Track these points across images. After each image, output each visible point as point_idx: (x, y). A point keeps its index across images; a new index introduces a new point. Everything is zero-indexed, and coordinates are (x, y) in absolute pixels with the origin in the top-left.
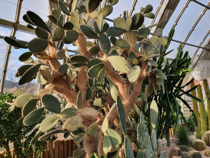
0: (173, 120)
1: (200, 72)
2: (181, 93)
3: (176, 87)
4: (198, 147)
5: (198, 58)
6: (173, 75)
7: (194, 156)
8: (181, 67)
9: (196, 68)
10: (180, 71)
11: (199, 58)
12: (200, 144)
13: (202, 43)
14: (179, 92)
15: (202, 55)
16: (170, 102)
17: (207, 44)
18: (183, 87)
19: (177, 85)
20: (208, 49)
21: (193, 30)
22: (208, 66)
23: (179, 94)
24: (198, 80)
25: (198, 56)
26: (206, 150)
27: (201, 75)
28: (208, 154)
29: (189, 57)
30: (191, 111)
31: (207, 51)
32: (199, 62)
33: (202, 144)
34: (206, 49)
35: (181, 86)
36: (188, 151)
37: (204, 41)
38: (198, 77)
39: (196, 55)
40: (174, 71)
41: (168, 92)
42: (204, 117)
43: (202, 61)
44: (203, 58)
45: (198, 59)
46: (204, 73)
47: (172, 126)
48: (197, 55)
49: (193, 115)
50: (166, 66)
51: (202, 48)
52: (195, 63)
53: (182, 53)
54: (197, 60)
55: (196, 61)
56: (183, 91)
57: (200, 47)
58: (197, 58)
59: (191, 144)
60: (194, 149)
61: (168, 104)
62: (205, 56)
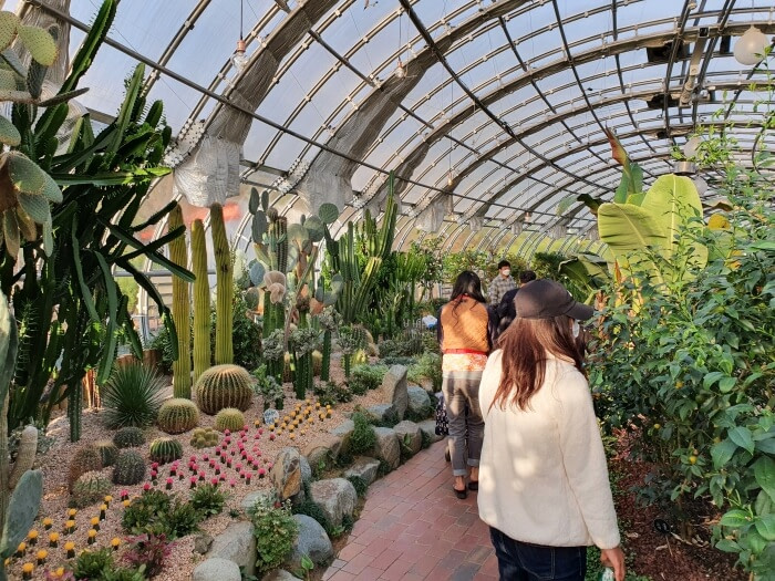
0: (94, 349)
1: (205, 178)
2: (129, 249)
3: (112, 227)
4: (174, 422)
5: (202, 131)
6: (97, 183)
7: (159, 455)
8: (130, 158)
9: (195, 164)
10: (126, 172)
11: (206, 132)
12: (180, 414)
13: (217, 81)
14: (126, 245)
15: (215, 123)
16: (85, 282)
17: (233, 86)
18: (139, 228)
19: (114, 221)
20: (233, 107)
21: (191, 27)
22: (231, 163)
23: (124, 254)
24: (197, 205)
25: (203, 121)
26: (198, 430)
27: (210, 189)
28: (201, 439)
29: (164, 123)
30: (163, 309)
31: (230, 111)
32: (206, 143)
33: (187, 410)
34: (228, 104)
35: (134, 224)
36: (143, 442)
37: (224, 74)
38: (200, 194)
39: (197, 120)
40: (103, 169)
41: (82, 244)
42: (206, 326)
43: (214, 143)
44: (217, 131)
45: (203, 134)
46: (220, 182)
47: (86, 370)
48: (200, 117)
49: (169, 323)
50: (79, 144)
51: (215, 97)
52: (194, 145)
53: (140, 102)
54: (200, 136)
55: (197, 141)
56: (136, 243)
57: (210, 95)
58: (198, 129)
59: (155, 416)
60: (162, 433)
61: (79, 292)
62: (224, 125)
